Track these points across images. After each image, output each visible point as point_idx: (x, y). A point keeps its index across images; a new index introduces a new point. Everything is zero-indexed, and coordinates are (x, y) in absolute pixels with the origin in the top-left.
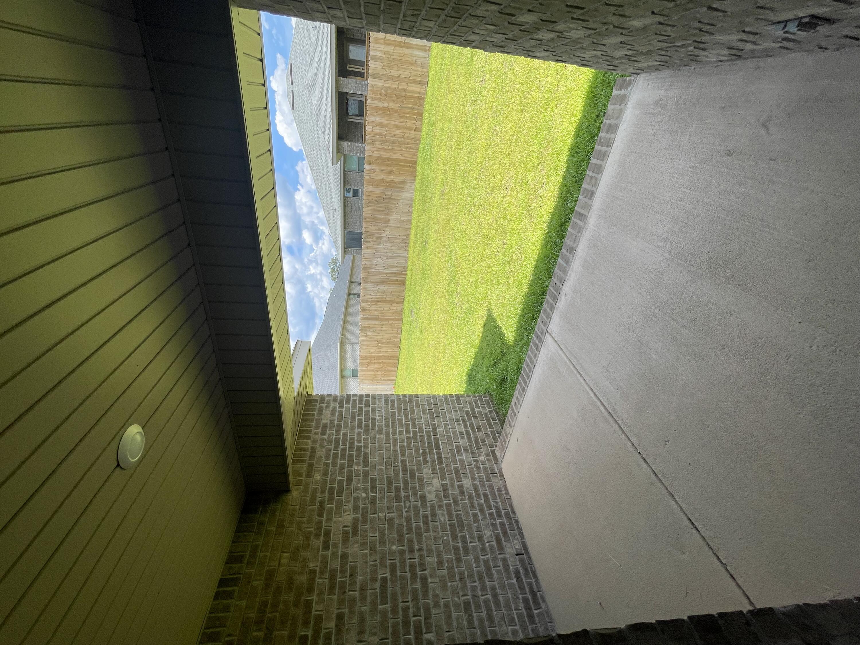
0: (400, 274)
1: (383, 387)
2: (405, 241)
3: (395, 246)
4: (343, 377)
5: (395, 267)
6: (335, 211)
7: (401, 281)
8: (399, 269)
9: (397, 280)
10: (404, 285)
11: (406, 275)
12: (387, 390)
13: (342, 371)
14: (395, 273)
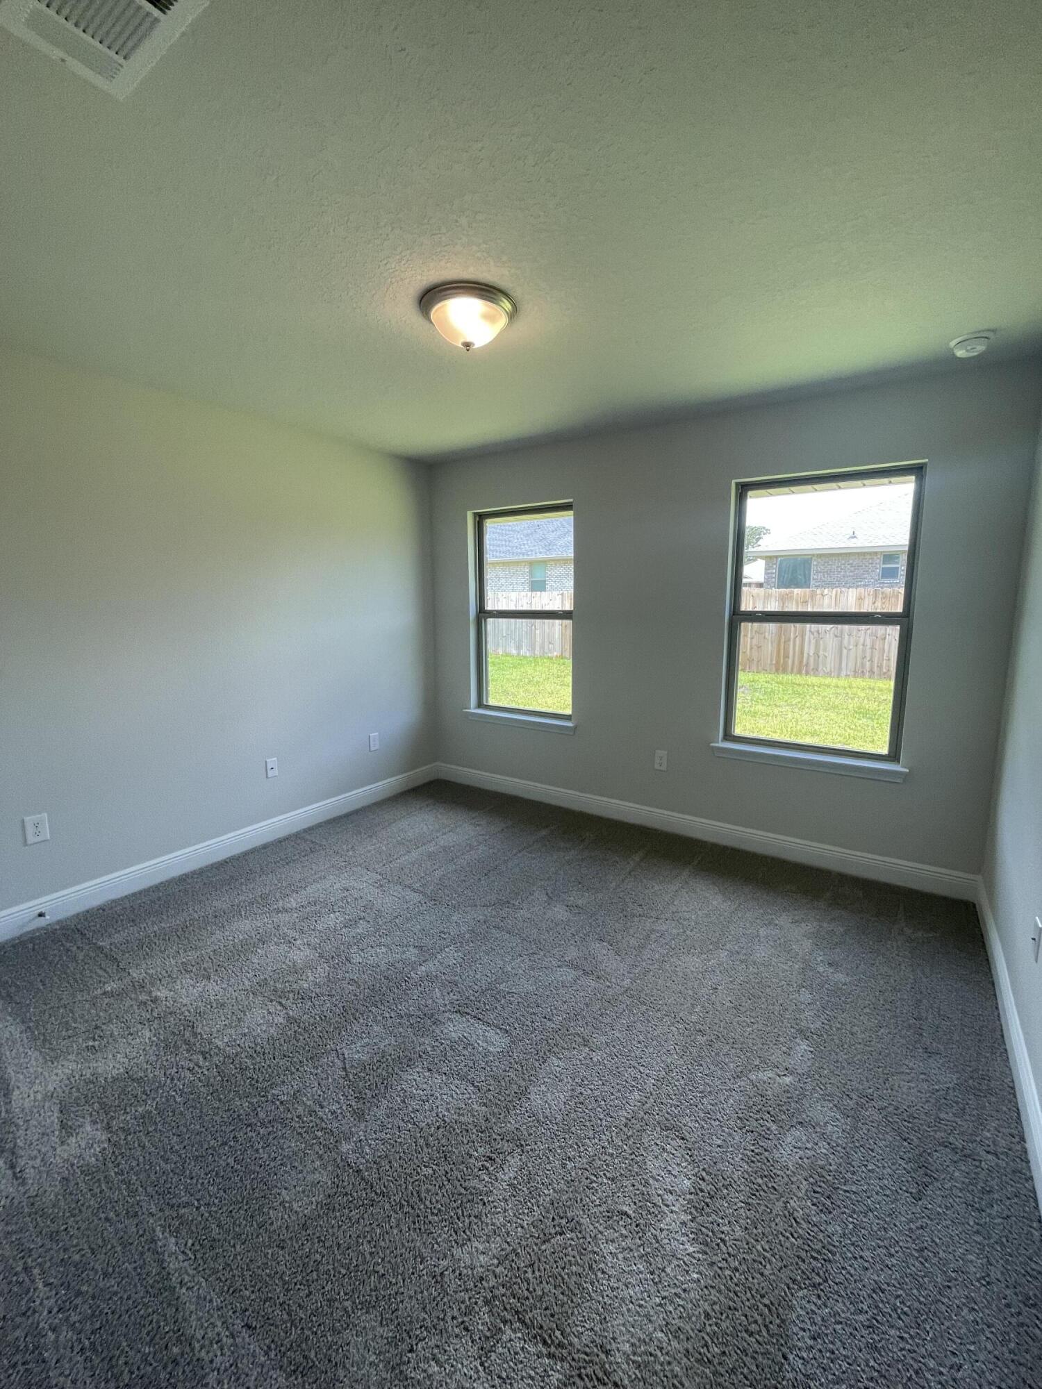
0: (801, 662)
1: (557, 636)
2: (876, 669)
3: (864, 651)
4: (531, 563)
5: (817, 654)
6: (852, 537)
7: (785, 664)
8: (812, 660)
9: (786, 656)
10: (777, 670)
11: (800, 672)
12: (550, 643)
13: (544, 562)
14: (802, 653)
